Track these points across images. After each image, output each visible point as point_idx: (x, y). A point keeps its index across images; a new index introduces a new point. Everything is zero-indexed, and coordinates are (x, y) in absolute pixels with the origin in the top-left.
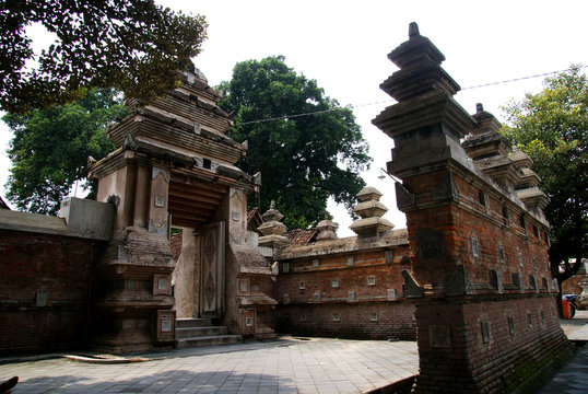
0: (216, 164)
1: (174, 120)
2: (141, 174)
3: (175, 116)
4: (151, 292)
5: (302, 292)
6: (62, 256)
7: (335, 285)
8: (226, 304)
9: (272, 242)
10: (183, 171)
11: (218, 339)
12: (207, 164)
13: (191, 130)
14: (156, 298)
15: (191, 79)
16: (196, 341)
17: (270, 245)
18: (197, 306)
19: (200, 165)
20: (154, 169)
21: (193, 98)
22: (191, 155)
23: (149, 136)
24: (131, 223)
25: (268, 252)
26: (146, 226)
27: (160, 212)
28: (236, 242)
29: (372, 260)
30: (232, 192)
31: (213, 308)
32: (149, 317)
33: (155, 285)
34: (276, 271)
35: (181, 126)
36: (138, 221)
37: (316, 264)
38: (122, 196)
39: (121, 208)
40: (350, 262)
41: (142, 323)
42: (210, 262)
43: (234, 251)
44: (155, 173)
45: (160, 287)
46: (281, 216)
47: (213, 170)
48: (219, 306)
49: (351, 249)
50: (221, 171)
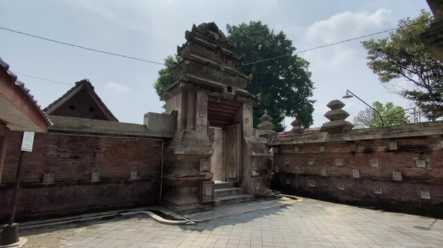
0: (235, 89)
1: (209, 63)
2: (190, 98)
3: (208, 60)
4: (199, 171)
5: (288, 166)
6: (145, 148)
7: (311, 163)
8: (243, 175)
9: (266, 135)
10: (215, 94)
11: (239, 199)
12: (230, 89)
13: (219, 69)
14: (202, 174)
15: (217, 37)
16: (227, 201)
17: (265, 136)
18: (224, 174)
19: (226, 90)
20: (198, 94)
21: (218, 48)
22: (220, 84)
23: (194, 73)
24: (185, 127)
25: (265, 141)
26: (194, 129)
27: (203, 119)
28: (248, 136)
29: (339, 149)
30: (244, 105)
31: (234, 176)
32: (198, 186)
33: (201, 166)
34: (272, 154)
35: (213, 67)
36: (189, 126)
37: (297, 149)
38: (179, 110)
39: (179, 118)
40: (322, 149)
41: (194, 189)
42: (232, 148)
43: (247, 142)
44: (199, 96)
45: (204, 167)
46: (271, 118)
47: (233, 93)
48: (238, 174)
49: (323, 141)
50: (238, 94)
